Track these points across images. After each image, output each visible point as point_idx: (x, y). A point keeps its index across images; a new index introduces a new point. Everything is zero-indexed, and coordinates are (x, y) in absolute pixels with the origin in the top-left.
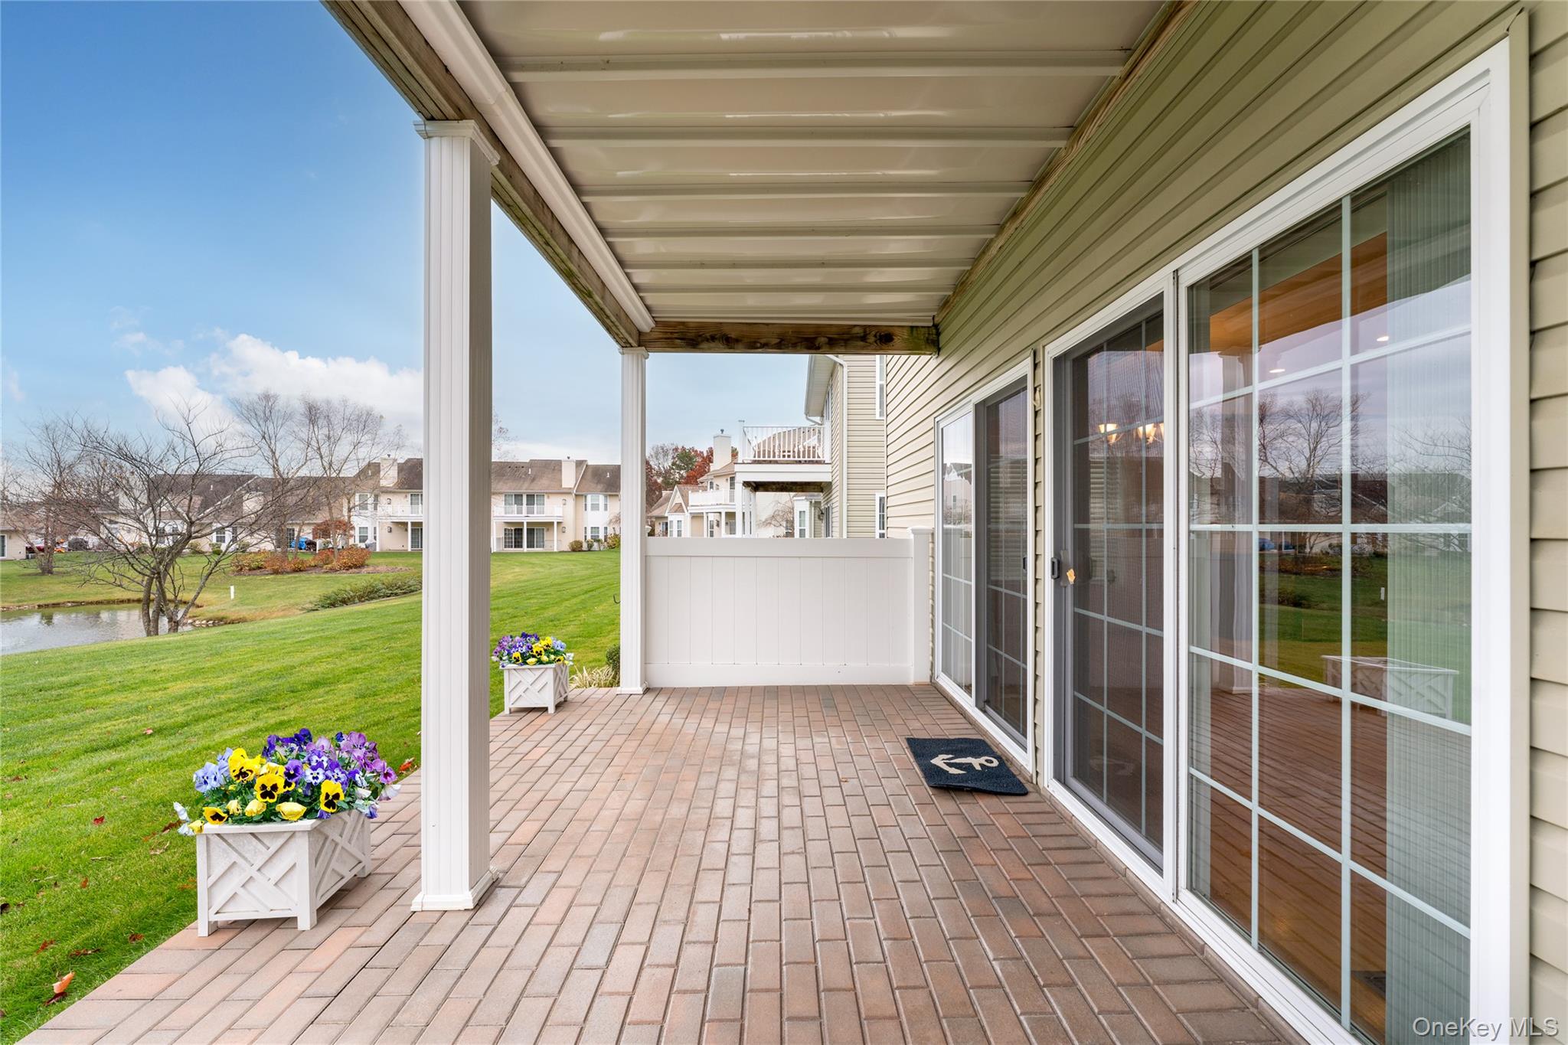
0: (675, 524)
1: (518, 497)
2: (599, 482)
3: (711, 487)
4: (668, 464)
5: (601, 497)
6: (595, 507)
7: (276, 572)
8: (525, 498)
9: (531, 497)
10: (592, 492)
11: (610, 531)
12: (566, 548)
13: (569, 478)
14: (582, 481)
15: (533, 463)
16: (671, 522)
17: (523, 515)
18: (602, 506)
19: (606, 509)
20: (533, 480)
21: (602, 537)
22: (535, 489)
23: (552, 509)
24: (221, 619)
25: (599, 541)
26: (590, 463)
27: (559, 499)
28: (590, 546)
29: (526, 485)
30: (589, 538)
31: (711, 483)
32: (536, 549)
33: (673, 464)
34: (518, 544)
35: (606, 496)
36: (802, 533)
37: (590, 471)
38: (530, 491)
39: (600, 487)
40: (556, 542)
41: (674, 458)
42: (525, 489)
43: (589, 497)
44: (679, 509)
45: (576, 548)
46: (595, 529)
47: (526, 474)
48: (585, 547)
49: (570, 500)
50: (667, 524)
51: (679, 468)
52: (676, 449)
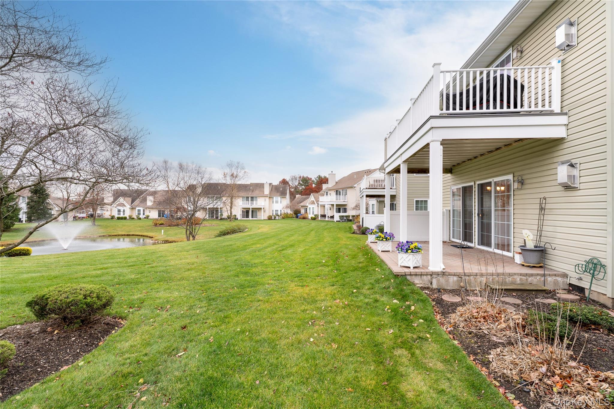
0: (311, 209)
1: (248, 198)
2: (278, 192)
3: (327, 195)
4: (297, 184)
5: (279, 198)
6: (277, 202)
7: (169, 226)
8: (250, 198)
9: (252, 198)
10: (276, 196)
11: (282, 212)
12: (266, 218)
13: (267, 191)
14: (271, 191)
15: (252, 185)
16: (310, 208)
17: (249, 205)
18: (279, 202)
19: (281, 203)
20: (253, 191)
21: (279, 214)
22: (254, 195)
23: (260, 203)
24: (167, 241)
25: (278, 216)
26: (273, 184)
27: (263, 199)
28: (275, 218)
29: (250, 193)
30: (274, 214)
31: (327, 193)
32: (254, 219)
33: (299, 183)
34: (247, 216)
35: (281, 198)
36: (373, 212)
37: (274, 187)
38: (252, 196)
39: (278, 194)
40: (263, 216)
41: (299, 181)
42: (250, 195)
43: (274, 198)
44: (313, 203)
45: (270, 218)
46: (277, 211)
47: (250, 189)
48: (273, 218)
49: (267, 199)
50: (306, 209)
51: (302, 185)
52: (300, 177)
